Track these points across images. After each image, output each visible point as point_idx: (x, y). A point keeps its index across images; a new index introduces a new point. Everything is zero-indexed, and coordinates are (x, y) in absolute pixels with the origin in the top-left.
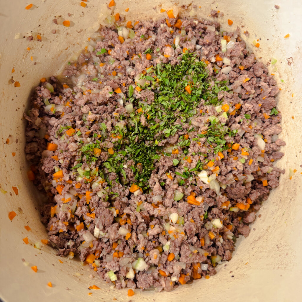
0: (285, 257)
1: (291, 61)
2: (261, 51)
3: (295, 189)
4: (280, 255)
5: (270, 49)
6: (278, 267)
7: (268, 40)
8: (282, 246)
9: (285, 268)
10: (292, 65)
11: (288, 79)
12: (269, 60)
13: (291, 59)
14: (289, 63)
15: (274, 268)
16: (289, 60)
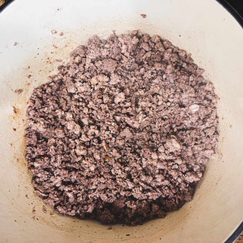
0: (196, 33)
1: (54, 32)
2: (47, 53)
3: (147, 25)
4: (195, 36)
5: (45, 47)
6: (204, 38)
7: (38, 49)
8: (189, 35)
9: (204, 34)
10: (57, 31)
11: (67, 33)
12: (53, 47)
13: (52, 32)
14: (56, 32)
15: (204, 41)
16: (53, 33)
